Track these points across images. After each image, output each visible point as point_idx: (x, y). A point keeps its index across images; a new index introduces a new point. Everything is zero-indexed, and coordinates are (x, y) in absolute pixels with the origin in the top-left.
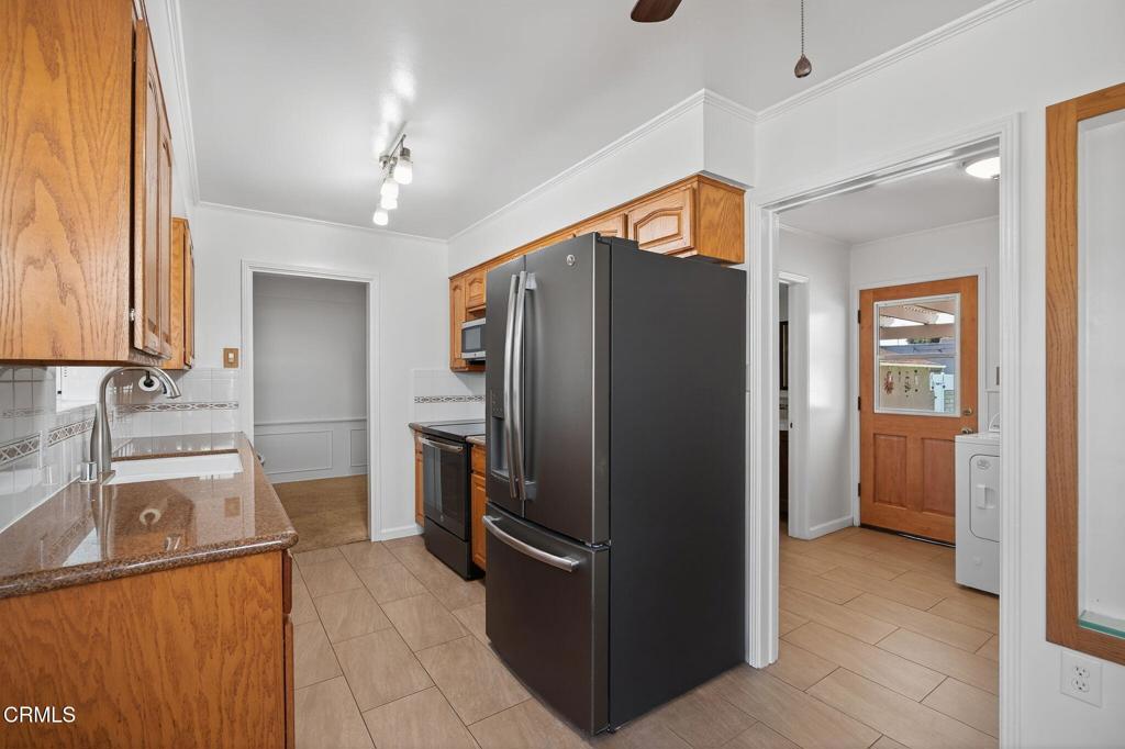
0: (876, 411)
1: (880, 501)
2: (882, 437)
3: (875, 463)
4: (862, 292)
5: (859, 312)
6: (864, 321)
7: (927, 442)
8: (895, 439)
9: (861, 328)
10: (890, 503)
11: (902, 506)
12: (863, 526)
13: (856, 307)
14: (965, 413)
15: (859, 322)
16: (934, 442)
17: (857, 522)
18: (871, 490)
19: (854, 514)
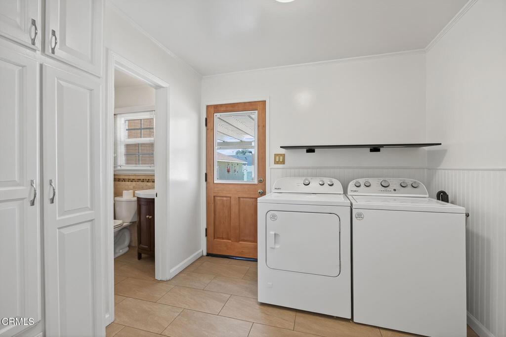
0: (215, 182)
1: (218, 238)
2: (219, 198)
3: (215, 214)
4: (208, 107)
5: (206, 119)
6: (208, 125)
7: (241, 199)
8: (225, 199)
9: (207, 129)
10: (223, 239)
11: (229, 240)
12: (208, 255)
13: (204, 116)
14: (260, 181)
15: (206, 125)
16: (245, 199)
17: (205, 253)
18: (212, 232)
19: (203, 249)
